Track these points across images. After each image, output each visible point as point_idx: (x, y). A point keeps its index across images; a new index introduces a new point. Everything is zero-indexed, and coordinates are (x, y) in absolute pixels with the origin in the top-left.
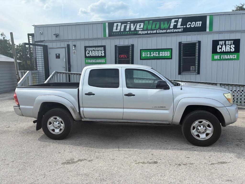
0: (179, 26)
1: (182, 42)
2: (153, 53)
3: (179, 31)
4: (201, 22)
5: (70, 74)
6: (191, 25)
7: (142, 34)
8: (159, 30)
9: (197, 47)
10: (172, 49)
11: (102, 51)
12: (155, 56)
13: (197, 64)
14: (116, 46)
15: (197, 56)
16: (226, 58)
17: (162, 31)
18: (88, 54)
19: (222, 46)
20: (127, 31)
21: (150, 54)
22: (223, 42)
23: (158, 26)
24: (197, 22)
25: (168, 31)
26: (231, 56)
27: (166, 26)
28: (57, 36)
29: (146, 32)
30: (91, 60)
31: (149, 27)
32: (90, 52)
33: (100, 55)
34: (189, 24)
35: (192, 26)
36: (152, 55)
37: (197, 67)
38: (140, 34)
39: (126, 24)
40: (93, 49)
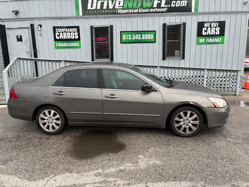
0: (163, 5)
1: (166, 24)
2: (135, 36)
3: (163, 11)
4: (186, 1)
5: (37, 61)
6: (175, 4)
7: (121, 13)
8: (141, 9)
9: (182, 29)
10: (155, 31)
11: (75, 33)
12: (137, 39)
13: (182, 49)
14: (92, 27)
15: (182, 39)
16: (211, 42)
17: (144, 10)
18: (58, 37)
19: (207, 28)
20: (105, 10)
21: (132, 37)
22: (209, 24)
23: (139, 4)
24: (182, 2)
25: (151, 10)
26: (216, 40)
27: (149, 5)
28: (17, 13)
29: (127, 11)
30: (63, 43)
31: (130, 5)
32: (61, 34)
33: (73, 38)
34: (174, 4)
35: (177, 6)
36: (133, 38)
37: (181, 51)
38: (120, 14)
39: (103, 1)
40: (64, 31)
